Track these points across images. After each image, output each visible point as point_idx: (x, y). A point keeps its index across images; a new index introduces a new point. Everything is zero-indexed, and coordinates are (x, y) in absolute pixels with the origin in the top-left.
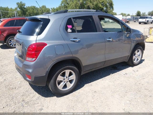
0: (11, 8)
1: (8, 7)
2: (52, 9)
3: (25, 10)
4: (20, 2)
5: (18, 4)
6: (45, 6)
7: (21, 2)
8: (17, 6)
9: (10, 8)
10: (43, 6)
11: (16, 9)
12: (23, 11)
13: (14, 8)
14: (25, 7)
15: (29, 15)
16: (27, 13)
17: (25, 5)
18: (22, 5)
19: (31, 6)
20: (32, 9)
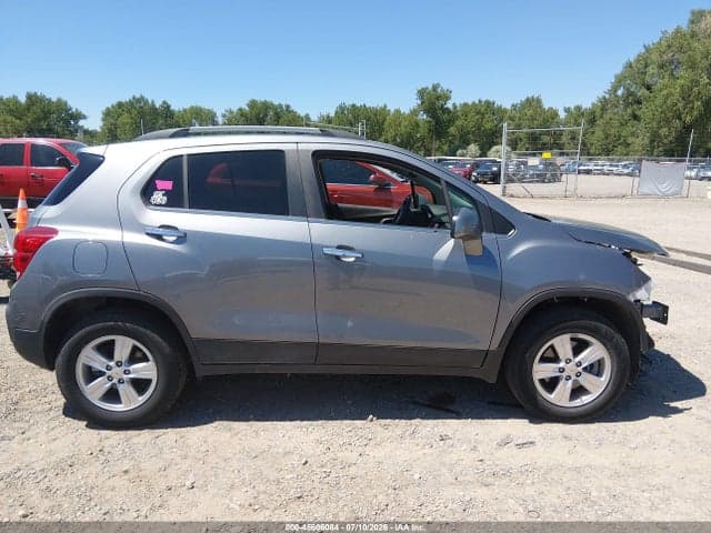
0: (398, 111)
1: (385, 106)
2: (567, 110)
3: (445, 117)
4: (430, 87)
5: (422, 93)
6: (539, 101)
7: (435, 88)
8: (419, 102)
9: (392, 110)
10: (528, 99)
11: (414, 113)
12: (438, 122)
13: (406, 110)
14: (449, 105)
15: (461, 136)
16: (452, 130)
17: (448, 98)
18: (438, 98)
19: (474, 103)
20: (478, 113)
